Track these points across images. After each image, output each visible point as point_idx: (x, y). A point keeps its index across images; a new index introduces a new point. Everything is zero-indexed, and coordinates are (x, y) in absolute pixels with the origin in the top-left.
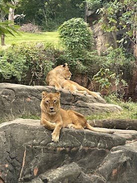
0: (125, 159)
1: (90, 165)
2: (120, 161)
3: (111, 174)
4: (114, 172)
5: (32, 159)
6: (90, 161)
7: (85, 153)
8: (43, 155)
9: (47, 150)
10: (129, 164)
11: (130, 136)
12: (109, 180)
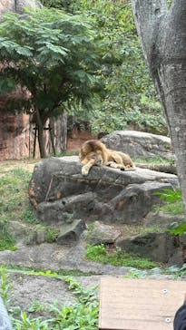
0: (132, 194)
1: (106, 196)
2: (127, 195)
3: (117, 205)
4: (121, 203)
5: (57, 185)
6: (106, 193)
7: (103, 186)
8: (65, 183)
9: (69, 180)
10: (135, 198)
11: (154, 177)
12: (116, 209)
